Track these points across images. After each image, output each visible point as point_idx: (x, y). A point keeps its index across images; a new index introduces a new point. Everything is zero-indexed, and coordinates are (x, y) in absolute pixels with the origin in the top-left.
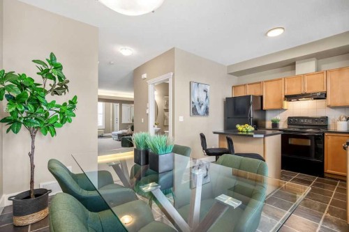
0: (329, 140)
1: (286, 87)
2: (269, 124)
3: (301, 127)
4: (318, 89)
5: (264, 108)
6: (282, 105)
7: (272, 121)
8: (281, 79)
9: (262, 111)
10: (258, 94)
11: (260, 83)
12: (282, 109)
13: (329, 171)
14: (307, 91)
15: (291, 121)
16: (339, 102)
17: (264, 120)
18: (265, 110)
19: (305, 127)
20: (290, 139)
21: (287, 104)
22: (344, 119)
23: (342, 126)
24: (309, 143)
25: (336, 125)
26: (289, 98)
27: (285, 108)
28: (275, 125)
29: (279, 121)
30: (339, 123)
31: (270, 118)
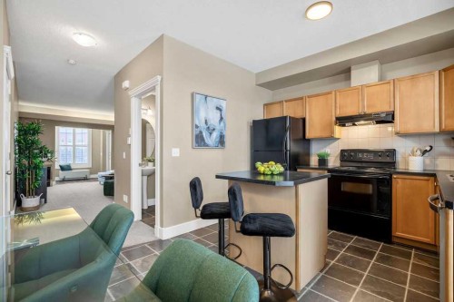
0: (399, 185)
1: (338, 105)
2: (314, 161)
3: (359, 165)
4: (381, 107)
5: (308, 135)
6: (332, 132)
7: (319, 156)
8: (329, 93)
9: (306, 142)
10: (299, 115)
11: (302, 98)
12: (331, 138)
13: (399, 234)
14: (368, 111)
15: (346, 155)
16: (411, 128)
17: (308, 154)
18: (309, 140)
19: (364, 165)
20: (343, 184)
21: (339, 131)
22: (419, 152)
23: (416, 164)
24: (370, 189)
25: (407, 163)
26: (343, 121)
27: (337, 136)
28: (323, 161)
29: (328, 155)
30: (412, 158)
31: (316, 151)
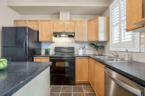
1: (54, 27)
2: (43, 52)
3: (62, 53)
5: (40, 40)
6: (52, 39)
7: (45, 50)
8: (51, 21)
9: (39, 43)
11: (37, 21)
12: (51, 42)
15: (57, 49)
17: (40, 49)
18: (41, 42)
19: (64, 53)
20: (56, 63)
21: (54, 39)
22: (81, 48)
23: (81, 53)
25: (78, 52)
26: (56, 34)
27: (53, 41)
28: (47, 52)
29: (50, 49)
30: (79, 50)
31: (44, 47)
